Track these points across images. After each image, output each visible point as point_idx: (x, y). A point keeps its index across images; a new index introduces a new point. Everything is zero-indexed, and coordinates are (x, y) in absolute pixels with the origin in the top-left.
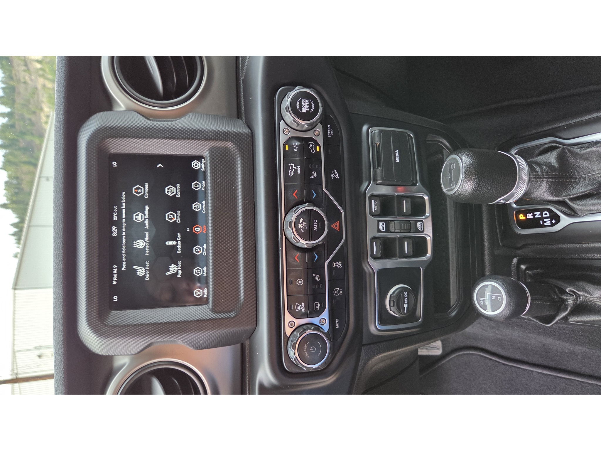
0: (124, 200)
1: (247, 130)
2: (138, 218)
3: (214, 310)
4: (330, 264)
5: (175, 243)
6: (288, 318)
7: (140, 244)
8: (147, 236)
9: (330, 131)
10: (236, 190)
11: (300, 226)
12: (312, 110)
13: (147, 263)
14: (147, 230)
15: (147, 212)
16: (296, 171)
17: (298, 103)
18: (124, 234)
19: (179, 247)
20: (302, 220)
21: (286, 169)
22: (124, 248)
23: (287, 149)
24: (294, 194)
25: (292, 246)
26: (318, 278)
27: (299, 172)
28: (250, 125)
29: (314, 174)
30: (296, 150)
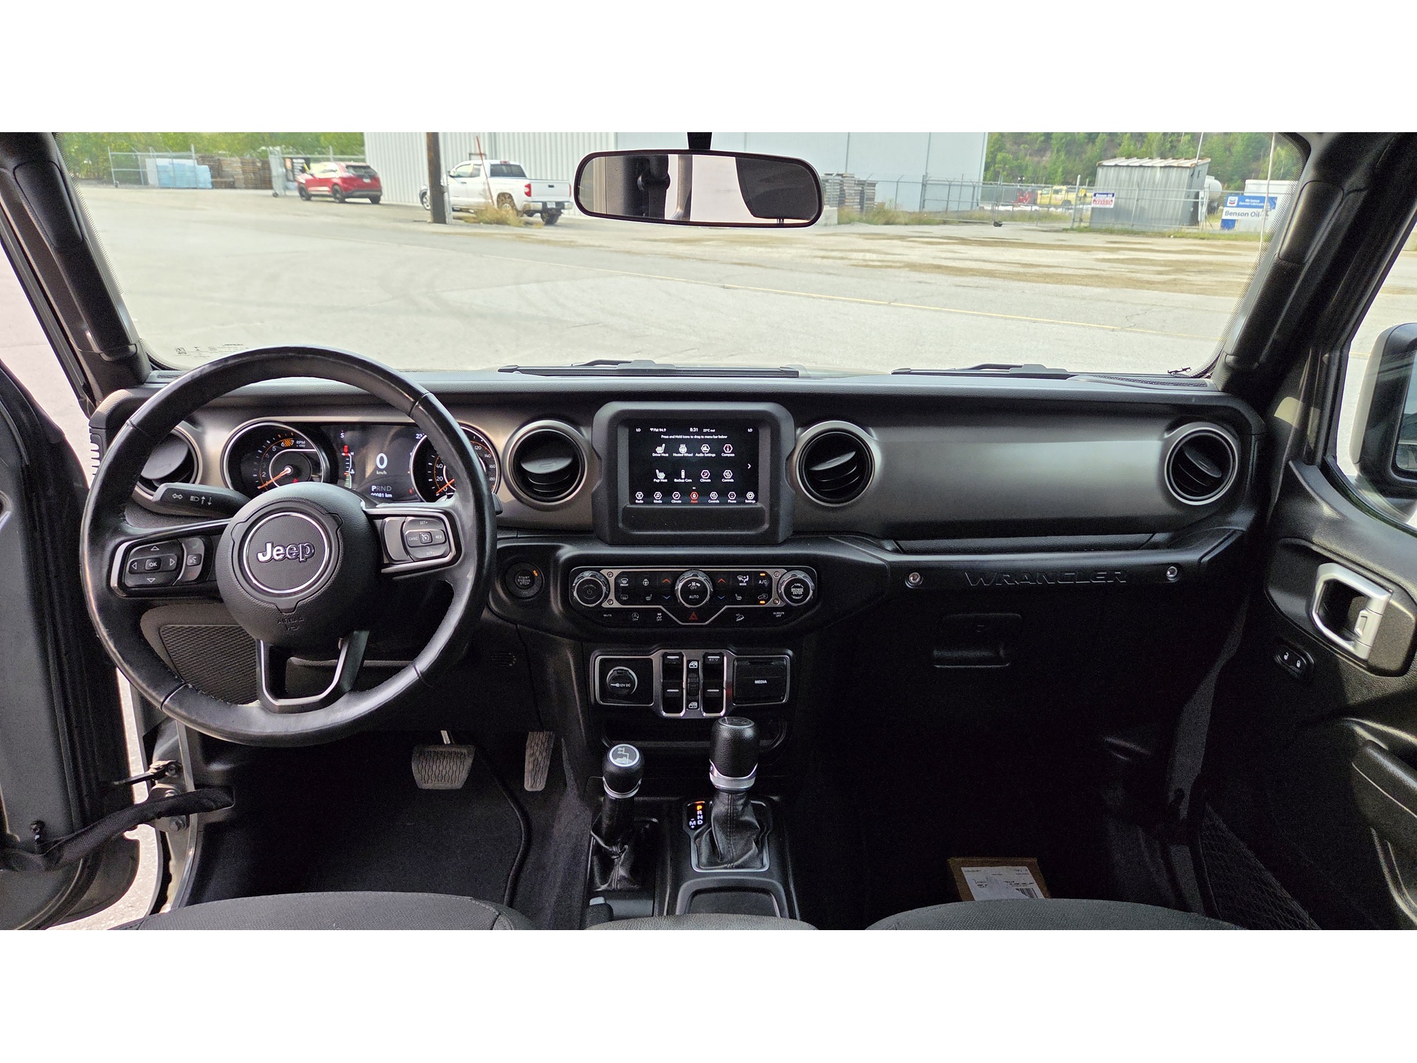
0: (720, 437)
1: (780, 540)
2: (705, 448)
3: (625, 509)
4: (660, 610)
5: (683, 477)
6: (616, 572)
7: (683, 449)
8: (689, 455)
9: (779, 614)
10: (728, 529)
11: (694, 584)
12: (794, 597)
13: (667, 455)
14: (694, 454)
15: (710, 455)
16: (742, 582)
17: (799, 585)
18: (692, 437)
19: (680, 480)
20: (699, 585)
21: (744, 574)
22: (681, 437)
23: (761, 574)
24: (721, 580)
25: (676, 576)
26: (648, 598)
27: (740, 584)
28: (785, 543)
29: (739, 598)
30: (760, 582)
